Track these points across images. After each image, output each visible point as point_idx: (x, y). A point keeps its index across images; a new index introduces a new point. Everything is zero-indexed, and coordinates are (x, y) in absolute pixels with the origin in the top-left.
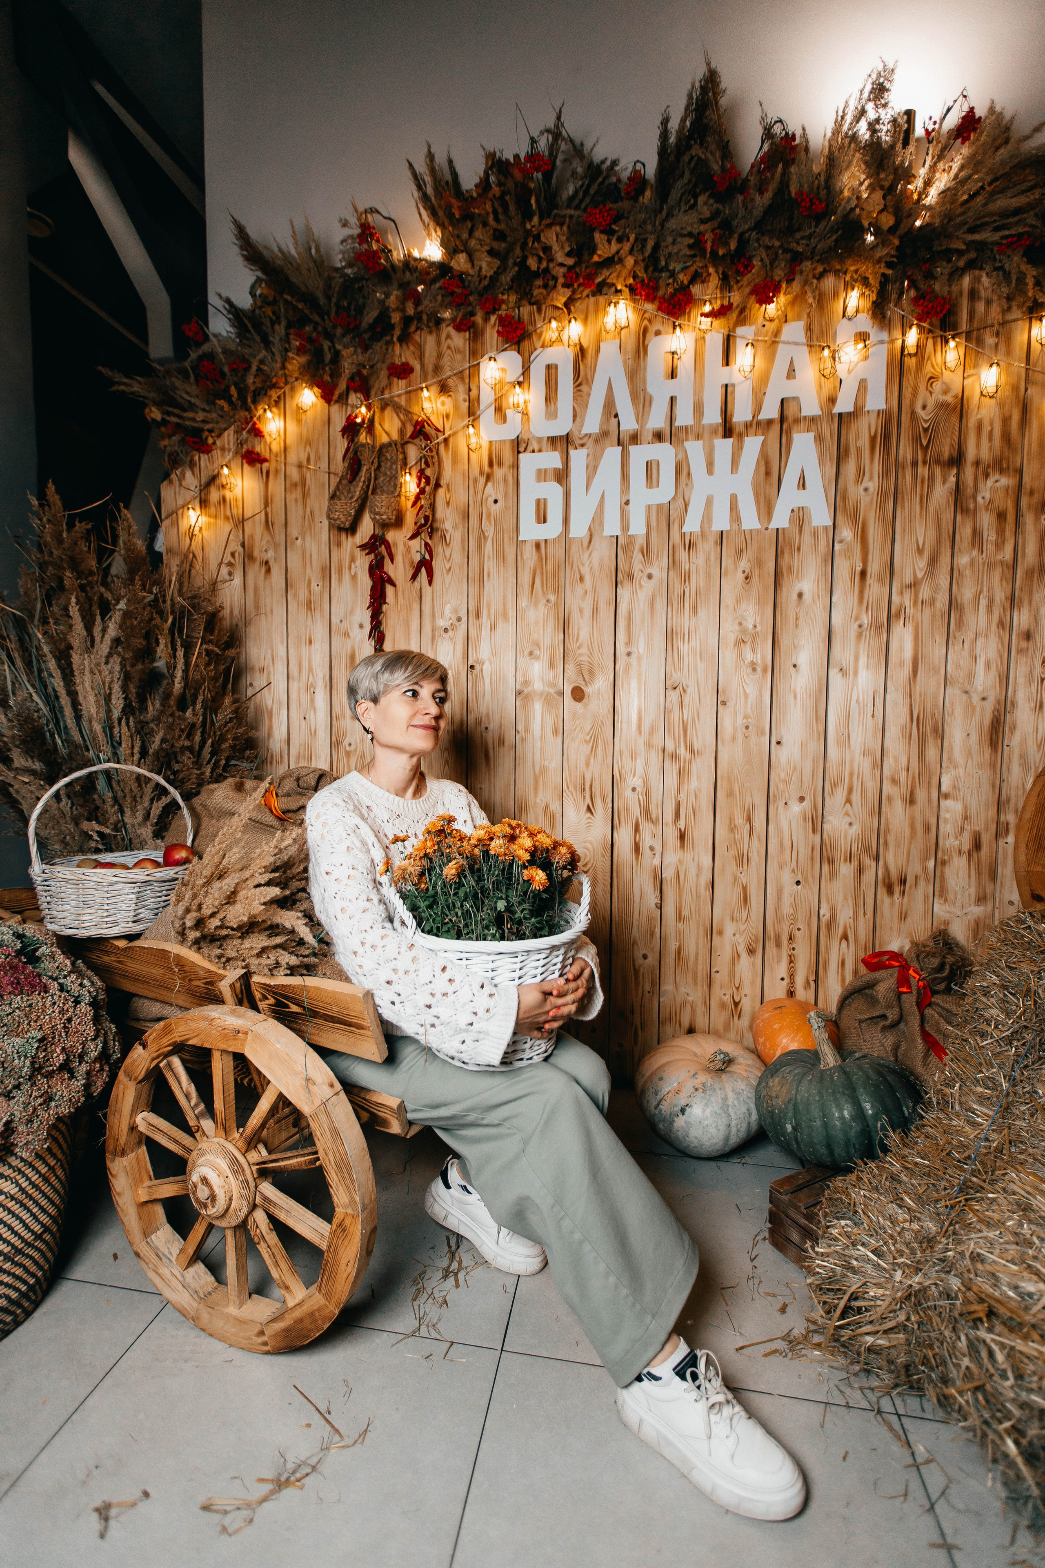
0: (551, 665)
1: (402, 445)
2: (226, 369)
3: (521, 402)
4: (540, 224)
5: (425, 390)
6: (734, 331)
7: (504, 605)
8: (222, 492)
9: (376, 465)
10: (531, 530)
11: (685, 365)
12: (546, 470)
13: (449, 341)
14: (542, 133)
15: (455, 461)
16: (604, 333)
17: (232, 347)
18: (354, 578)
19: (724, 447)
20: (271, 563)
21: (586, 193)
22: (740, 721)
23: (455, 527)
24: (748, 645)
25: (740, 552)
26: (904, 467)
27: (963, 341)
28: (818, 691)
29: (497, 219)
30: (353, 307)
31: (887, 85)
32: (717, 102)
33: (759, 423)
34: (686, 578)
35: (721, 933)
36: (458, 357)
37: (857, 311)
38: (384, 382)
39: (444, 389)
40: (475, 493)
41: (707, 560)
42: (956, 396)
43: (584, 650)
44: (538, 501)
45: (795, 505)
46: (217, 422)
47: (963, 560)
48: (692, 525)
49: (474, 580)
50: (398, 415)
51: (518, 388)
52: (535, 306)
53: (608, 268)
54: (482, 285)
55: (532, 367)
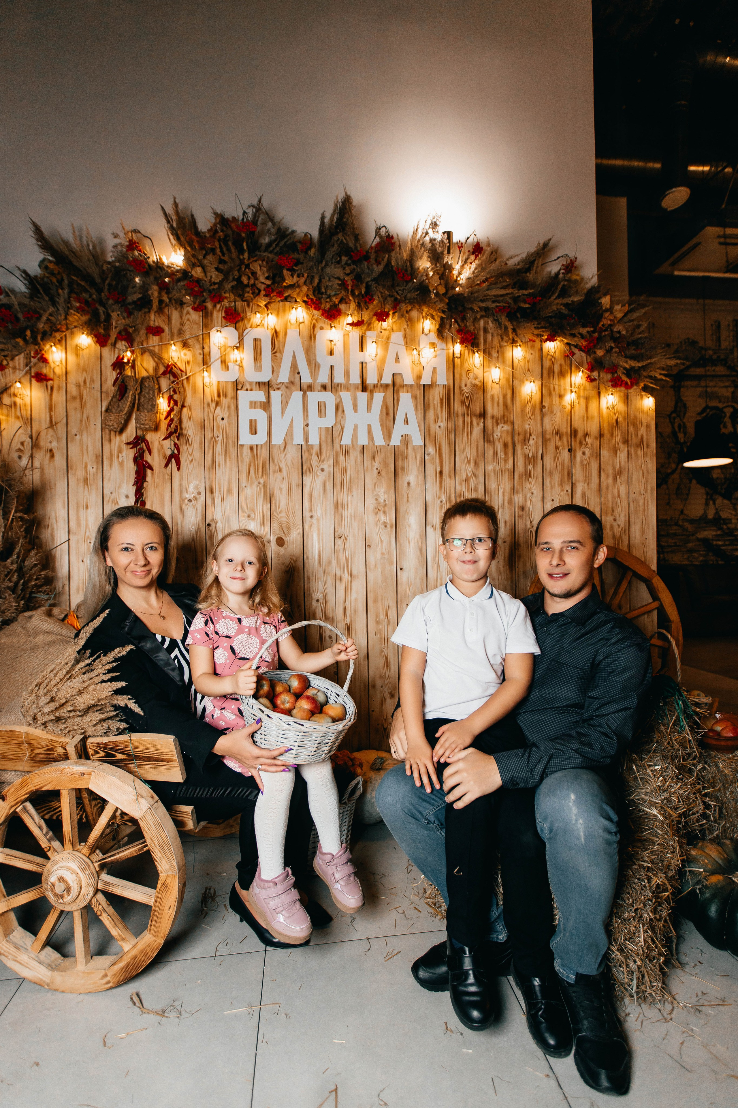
0: (263, 524)
1: (156, 378)
2: (20, 316)
3: (239, 359)
4: (249, 259)
5: (173, 346)
6: (365, 333)
7: (230, 485)
8: (14, 399)
9: (139, 391)
10: (246, 439)
11: (339, 348)
12: (255, 402)
13: (188, 316)
14: (249, 207)
15: (194, 391)
16: (289, 324)
17: (26, 301)
18: (121, 464)
19: (362, 397)
20: (54, 451)
21: (277, 245)
22: (379, 556)
23: (195, 434)
24: (382, 511)
25: (374, 458)
26: (458, 416)
27: (482, 355)
28: (421, 538)
29: (222, 251)
30: (120, 286)
31: (438, 223)
32: (351, 212)
33: (381, 385)
34: (344, 471)
35: (374, 686)
36: (195, 326)
37: (430, 331)
38: (144, 337)
39: (185, 345)
40: (209, 412)
41: (356, 462)
42: (480, 382)
43: (283, 514)
44: (251, 421)
45: (404, 433)
46: (11, 351)
47: (490, 467)
48: (346, 440)
49: (209, 468)
50: (153, 359)
51: (236, 350)
52: (245, 303)
53: (291, 289)
54: (212, 287)
55: (244, 338)
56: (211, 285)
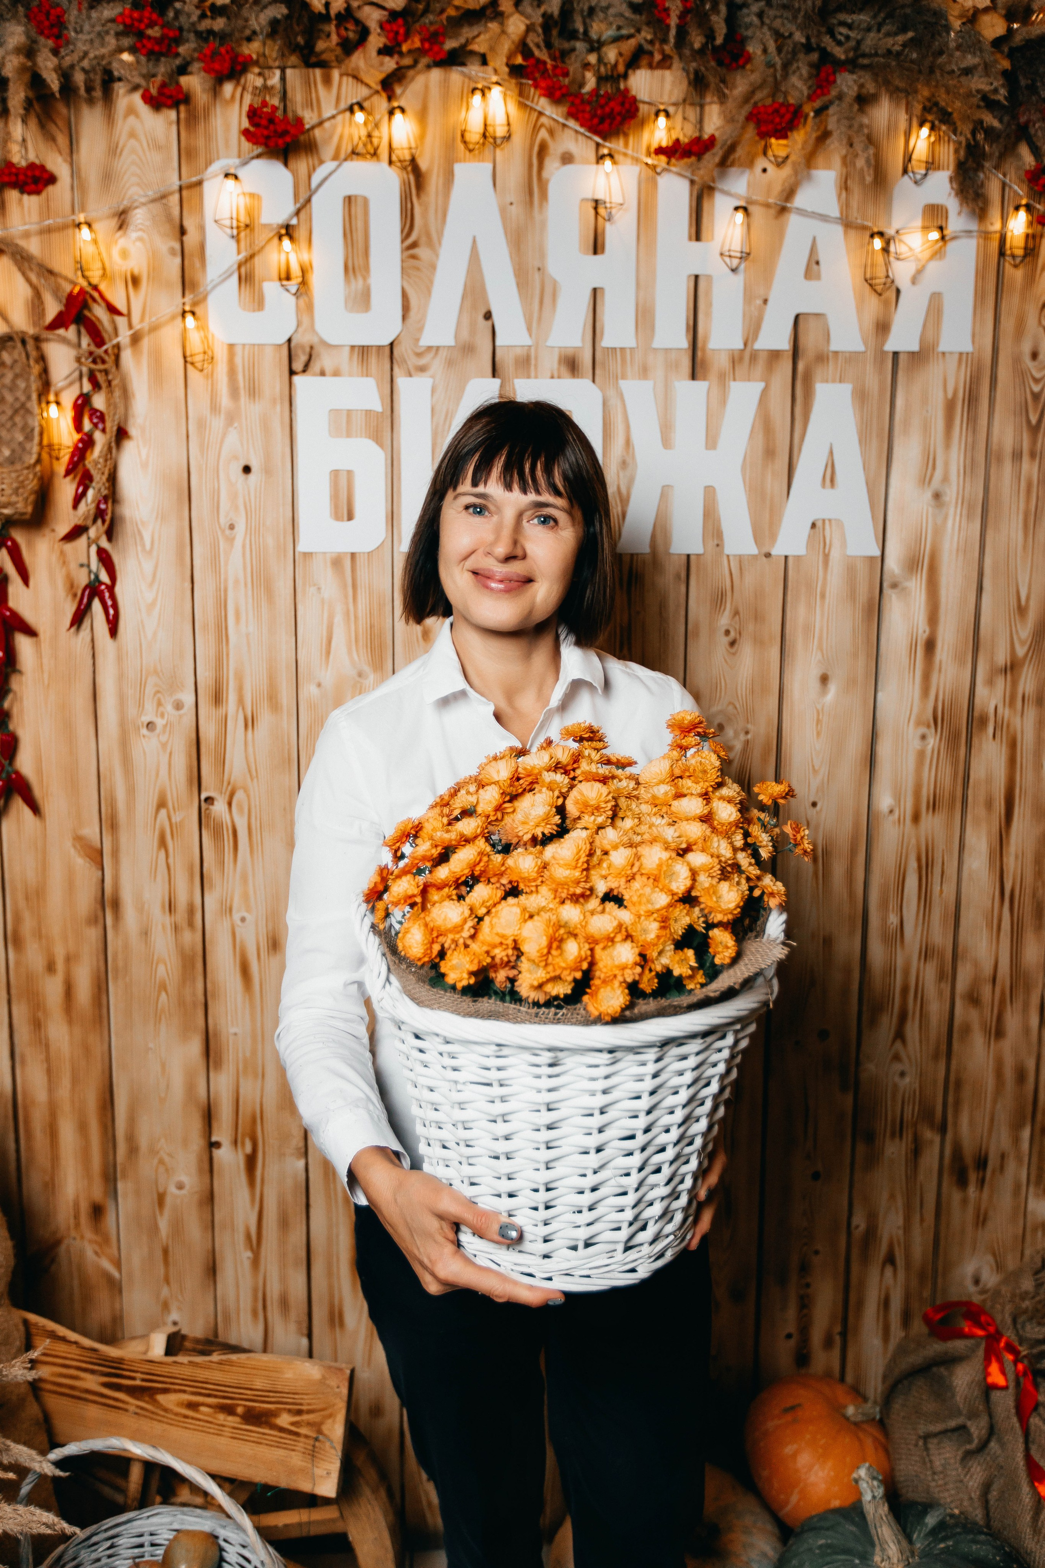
1: (35, 341)
3: (295, 270)
5: (85, 230)
7: (271, 680)
10: (321, 534)
12: (349, 412)
13: (132, 119)
15: (156, 380)
16: (460, 145)
19: (692, 396)
23: (162, 518)
25: (720, 594)
26: (1000, 459)
28: (853, 848)
33: (754, 356)
36: (155, 159)
37: (930, 166)
39: (125, 222)
40: (203, 447)
41: (662, 608)
44: (335, 474)
45: (818, 515)
48: (634, 539)
49: (205, 628)
50: (24, 274)
51: (286, 242)
52: (318, 72)
53: (471, 24)
54: (206, 24)
55: (315, 199)
56: (203, 16)
